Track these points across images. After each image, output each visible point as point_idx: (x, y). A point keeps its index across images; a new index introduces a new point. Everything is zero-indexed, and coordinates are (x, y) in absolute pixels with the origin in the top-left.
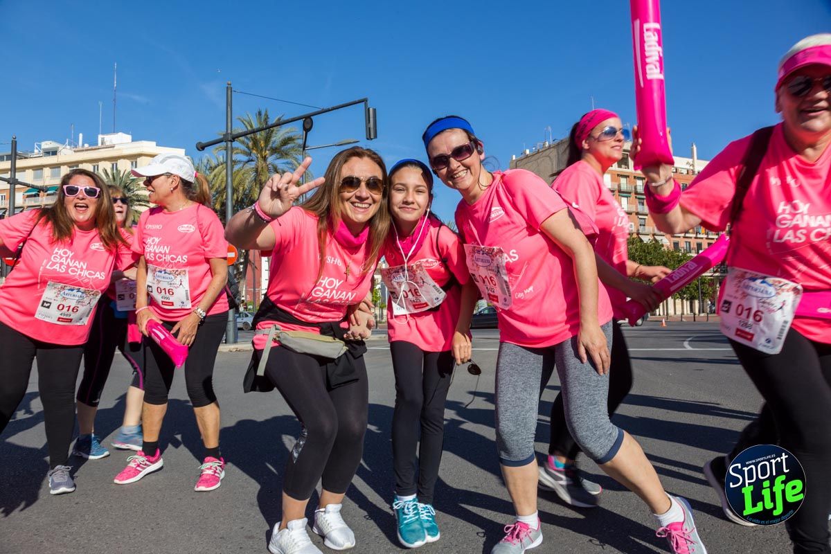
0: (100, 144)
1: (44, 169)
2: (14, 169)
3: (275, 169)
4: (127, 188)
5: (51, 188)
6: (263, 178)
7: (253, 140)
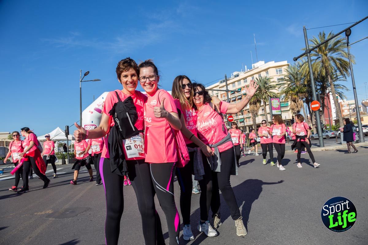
0: (253, 68)
1: (235, 83)
2: (227, 85)
3: (333, 59)
4: (266, 83)
5: (238, 89)
6: (327, 65)
7: (319, 48)
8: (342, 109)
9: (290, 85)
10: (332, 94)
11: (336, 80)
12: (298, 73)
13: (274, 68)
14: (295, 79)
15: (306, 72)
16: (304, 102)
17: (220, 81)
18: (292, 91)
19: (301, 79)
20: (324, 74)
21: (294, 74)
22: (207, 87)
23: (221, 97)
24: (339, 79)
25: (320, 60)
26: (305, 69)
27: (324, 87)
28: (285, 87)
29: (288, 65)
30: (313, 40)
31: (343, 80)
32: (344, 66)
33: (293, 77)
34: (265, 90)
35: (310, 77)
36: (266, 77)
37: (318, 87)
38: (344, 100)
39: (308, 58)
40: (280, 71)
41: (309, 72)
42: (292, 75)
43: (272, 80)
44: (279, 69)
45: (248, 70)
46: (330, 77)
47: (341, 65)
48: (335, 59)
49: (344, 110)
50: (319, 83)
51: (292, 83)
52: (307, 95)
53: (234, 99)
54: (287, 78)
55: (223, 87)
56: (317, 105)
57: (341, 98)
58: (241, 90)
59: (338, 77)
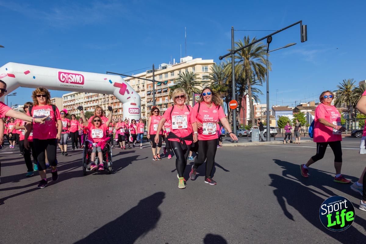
0: (181, 62)
1: (163, 74)
2: (154, 76)
3: (253, 63)
4: (192, 79)
5: (165, 82)
6: (247, 68)
7: (242, 51)
8: (255, 111)
9: (214, 83)
10: (248, 96)
11: (253, 84)
12: (222, 73)
13: (201, 65)
14: (218, 78)
15: (229, 73)
16: (224, 101)
17: (147, 70)
18: (215, 88)
19: (224, 79)
20: (244, 77)
21: (218, 74)
22: (133, 75)
23: (147, 88)
24: (256, 83)
25: (242, 63)
26: (228, 70)
27: (243, 89)
28: (209, 85)
29: (214, 64)
30: (239, 43)
31: (259, 85)
32: (262, 72)
33: (217, 76)
34: (190, 86)
35: (232, 78)
36: (192, 73)
37: (238, 89)
38: (258, 103)
39: (232, 60)
40: (206, 69)
41: (232, 73)
42: (216, 73)
43: (197, 77)
44: (205, 66)
45: (176, 63)
46: (249, 80)
47: (259, 70)
48: (255, 64)
49: (257, 112)
50: (239, 85)
51: (215, 81)
52: (227, 94)
53: (160, 91)
54: (211, 76)
55: (150, 77)
56: (235, 104)
57: (256, 101)
58: (167, 82)
59: (256, 81)
